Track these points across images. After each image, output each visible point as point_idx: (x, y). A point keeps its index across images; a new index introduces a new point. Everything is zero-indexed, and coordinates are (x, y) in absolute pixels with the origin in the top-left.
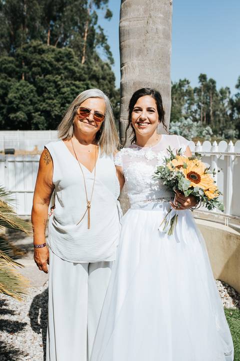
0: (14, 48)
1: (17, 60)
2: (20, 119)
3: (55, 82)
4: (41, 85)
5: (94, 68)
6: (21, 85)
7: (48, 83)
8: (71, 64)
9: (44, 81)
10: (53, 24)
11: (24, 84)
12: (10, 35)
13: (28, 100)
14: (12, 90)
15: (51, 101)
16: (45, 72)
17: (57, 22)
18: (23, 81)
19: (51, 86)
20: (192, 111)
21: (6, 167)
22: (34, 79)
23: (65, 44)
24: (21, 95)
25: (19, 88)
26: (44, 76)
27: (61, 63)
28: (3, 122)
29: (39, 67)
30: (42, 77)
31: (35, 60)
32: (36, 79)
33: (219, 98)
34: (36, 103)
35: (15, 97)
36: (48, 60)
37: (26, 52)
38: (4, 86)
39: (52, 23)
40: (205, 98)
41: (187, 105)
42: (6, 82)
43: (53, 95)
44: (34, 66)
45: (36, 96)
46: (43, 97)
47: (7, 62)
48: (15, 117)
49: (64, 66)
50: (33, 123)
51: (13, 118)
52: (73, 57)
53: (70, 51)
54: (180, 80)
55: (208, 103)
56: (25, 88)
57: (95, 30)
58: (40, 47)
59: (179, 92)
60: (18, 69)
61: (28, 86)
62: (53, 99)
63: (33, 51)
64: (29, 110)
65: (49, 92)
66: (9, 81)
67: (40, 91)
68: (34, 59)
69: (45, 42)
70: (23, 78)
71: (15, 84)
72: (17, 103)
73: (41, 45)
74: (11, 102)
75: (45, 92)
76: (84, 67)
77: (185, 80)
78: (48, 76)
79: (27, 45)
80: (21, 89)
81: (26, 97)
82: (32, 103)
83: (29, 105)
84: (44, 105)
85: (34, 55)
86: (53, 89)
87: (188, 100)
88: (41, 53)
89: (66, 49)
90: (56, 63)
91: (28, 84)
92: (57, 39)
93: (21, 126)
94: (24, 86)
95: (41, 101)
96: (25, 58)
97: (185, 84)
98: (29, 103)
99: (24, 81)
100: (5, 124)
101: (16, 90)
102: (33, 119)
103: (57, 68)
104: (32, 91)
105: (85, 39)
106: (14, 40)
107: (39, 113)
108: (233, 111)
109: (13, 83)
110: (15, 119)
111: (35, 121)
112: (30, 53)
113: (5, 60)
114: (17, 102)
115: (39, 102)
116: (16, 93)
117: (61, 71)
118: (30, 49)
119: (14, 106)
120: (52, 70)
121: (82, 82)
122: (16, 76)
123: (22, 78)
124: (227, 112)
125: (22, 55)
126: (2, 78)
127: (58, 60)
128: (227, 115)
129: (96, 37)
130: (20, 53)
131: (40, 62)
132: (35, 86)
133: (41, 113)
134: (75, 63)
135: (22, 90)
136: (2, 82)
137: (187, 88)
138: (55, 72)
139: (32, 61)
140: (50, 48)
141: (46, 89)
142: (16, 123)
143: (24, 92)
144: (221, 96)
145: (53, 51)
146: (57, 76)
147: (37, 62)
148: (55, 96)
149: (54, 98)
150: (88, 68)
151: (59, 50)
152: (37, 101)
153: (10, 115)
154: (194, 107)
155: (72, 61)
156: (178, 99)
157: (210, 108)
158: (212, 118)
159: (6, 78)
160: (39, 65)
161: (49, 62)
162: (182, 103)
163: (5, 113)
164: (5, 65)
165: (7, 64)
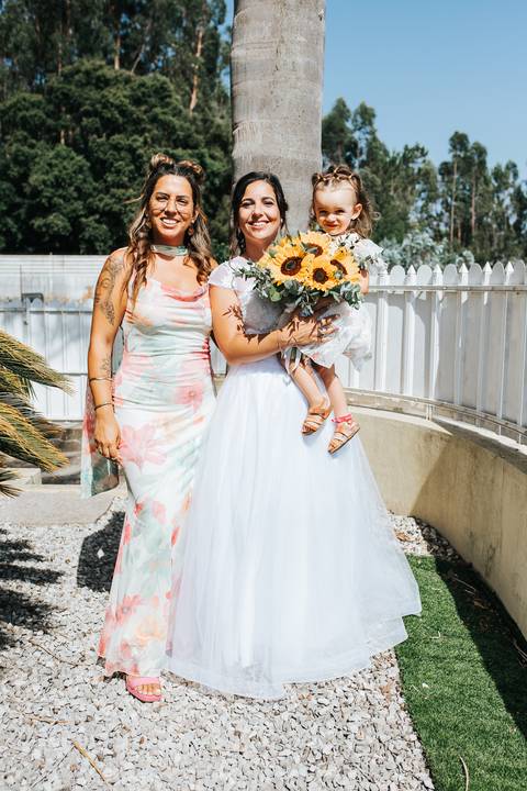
0: (43, 75)
1: (49, 102)
2: (56, 229)
3: (132, 150)
4: (102, 156)
5: (218, 121)
6: (58, 156)
7: (115, 153)
8: (166, 110)
9: (107, 147)
10: (128, 21)
11: (64, 153)
12: (34, 47)
13: (72, 188)
14: (37, 167)
15: (123, 191)
16: (111, 127)
17: (136, 18)
18: (62, 146)
19: (122, 159)
20: (431, 216)
21: (25, 323)
22: (86, 142)
23: (153, 66)
24: (56, 177)
25: (52, 162)
26: (108, 137)
27: (143, 108)
28: (20, 236)
29: (96, 116)
30: (103, 139)
31: (88, 102)
32: (90, 144)
33: (491, 188)
34: (90, 195)
35: (44, 182)
36: (117, 102)
37: (70, 83)
38: (22, 158)
39: (124, 18)
40: (461, 187)
41: (420, 203)
42: (26, 149)
43: (126, 179)
44: (87, 114)
45: (90, 179)
46: (105, 181)
47: (27, 104)
48: (45, 225)
49: (150, 114)
50: (82, 239)
51: (40, 227)
52: (170, 96)
53: (164, 83)
54: (406, 148)
55: (467, 199)
56: (65, 163)
57: (219, 36)
58: (99, 73)
59: (403, 173)
60: (50, 122)
61: (72, 159)
62: (126, 187)
63: (84, 81)
64: (74, 211)
65: (118, 172)
66: (32, 146)
67: (99, 168)
68: (87, 99)
69: (111, 63)
70: (63, 141)
71: (44, 153)
72: (48, 194)
73: (101, 67)
74: (36, 193)
75: (110, 171)
76: (195, 119)
77: (417, 148)
78: (116, 138)
79: (70, 67)
80: (56, 165)
81: (68, 181)
82: (82, 195)
83: (76, 199)
84: (107, 199)
85: (87, 89)
86: (127, 165)
87: (424, 191)
88: (102, 85)
89: (155, 78)
90: (133, 108)
91: (73, 154)
92: (137, 56)
93: (57, 245)
94: (64, 159)
95: (100, 192)
96: (66, 96)
97: (416, 157)
98: (75, 195)
99: (65, 147)
100: (22, 240)
101: (48, 168)
102: (84, 230)
103: (134, 120)
104: (81, 170)
105: (198, 55)
106: (42, 56)
107: (97, 217)
108: (521, 216)
109: (40, 153)
110: (44, 229)
111: (87, 235)
112: (77, 86)
113: (24, 99)
114: (48, 192)
115: (95, 194)
116: (47, 173)
117: (143, 126)
118: (77, 77)
119: (44, 201)
120: (124, 123)
121: (190, 151)
122: (47, 136)
123: (59, 142)
124: (508, 219)
125: (58, 89)
126: (18, 141)
127: (137, 101)
128: (509, 226)
129: (221, 50)
130: (56, 85)
131: (98, 106)
132: (87, 158)
133: (101, 217)
134: (175, 108)
135: (60, 167)
136: (18, 150)
137: (422, 166)
138: (130, 128)
139: (80, 105)
140: (121, 75)
141: (112, 164)
142: (47, 238)
143: (64, 172)
144: (496, 184)
145: (128, 81)
146: (136, 137)
147: (93, 105)
148: (132, 179)
149: (128, 184)
150: (205, 121)
151: (139, 79)
152: (91, 190)
153: (33, 221)
154: (437, 208)
155: (168, 104)
156: (400, 190)
157: (472, 210)
158: (474, 232)
159: (24, 141)
160: (96, 113)
161: (117, 107)
162: (410, 198)
163: (23, 216)
164: (24, 113)
165: (27, 110)
